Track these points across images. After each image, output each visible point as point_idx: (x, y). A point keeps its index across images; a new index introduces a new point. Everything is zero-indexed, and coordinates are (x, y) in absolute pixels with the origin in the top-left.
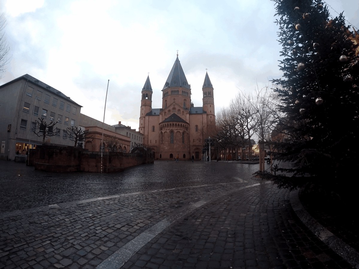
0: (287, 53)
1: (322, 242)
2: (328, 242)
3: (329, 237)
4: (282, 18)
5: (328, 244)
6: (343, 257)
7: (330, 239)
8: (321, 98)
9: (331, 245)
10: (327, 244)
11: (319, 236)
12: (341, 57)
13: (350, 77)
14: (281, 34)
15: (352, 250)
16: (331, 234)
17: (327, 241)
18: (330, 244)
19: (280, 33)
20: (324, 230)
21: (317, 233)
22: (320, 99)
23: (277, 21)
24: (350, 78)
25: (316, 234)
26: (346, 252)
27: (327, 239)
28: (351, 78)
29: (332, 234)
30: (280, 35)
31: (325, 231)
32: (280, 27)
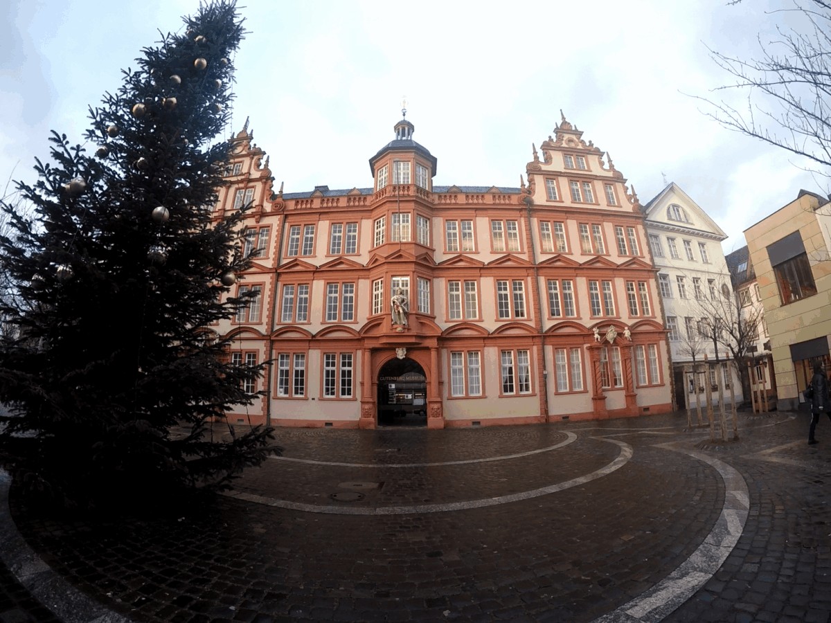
0: (64, 142)
1: (20, 586)
2: (33, 584)
3: (40, 574)
4: (137, 74)
5: (32, 589)
6: (56, 612)
7: (39, 578)
8: (70, 268)
9: (37, 590)
10: (28, 589)
11: (17, 572)
12: (159, 209)
13: (161, 252)
14: (111, 101)
15: (80, 596)
16: (44, 567)
17: (31, 583)
18: (37, 587)
19: (108, 97)
20: (33, 560)
21: (15, 566)
22: (68, 269)
23: (128, 72)
24: (161, 255)
25: (12, 569)
26: (66, 603)
27: (33, 579)
28: (164, 255)
29: (47, 567)
30: (106, 101)
31: (35, 562)
32: (124, 86)
